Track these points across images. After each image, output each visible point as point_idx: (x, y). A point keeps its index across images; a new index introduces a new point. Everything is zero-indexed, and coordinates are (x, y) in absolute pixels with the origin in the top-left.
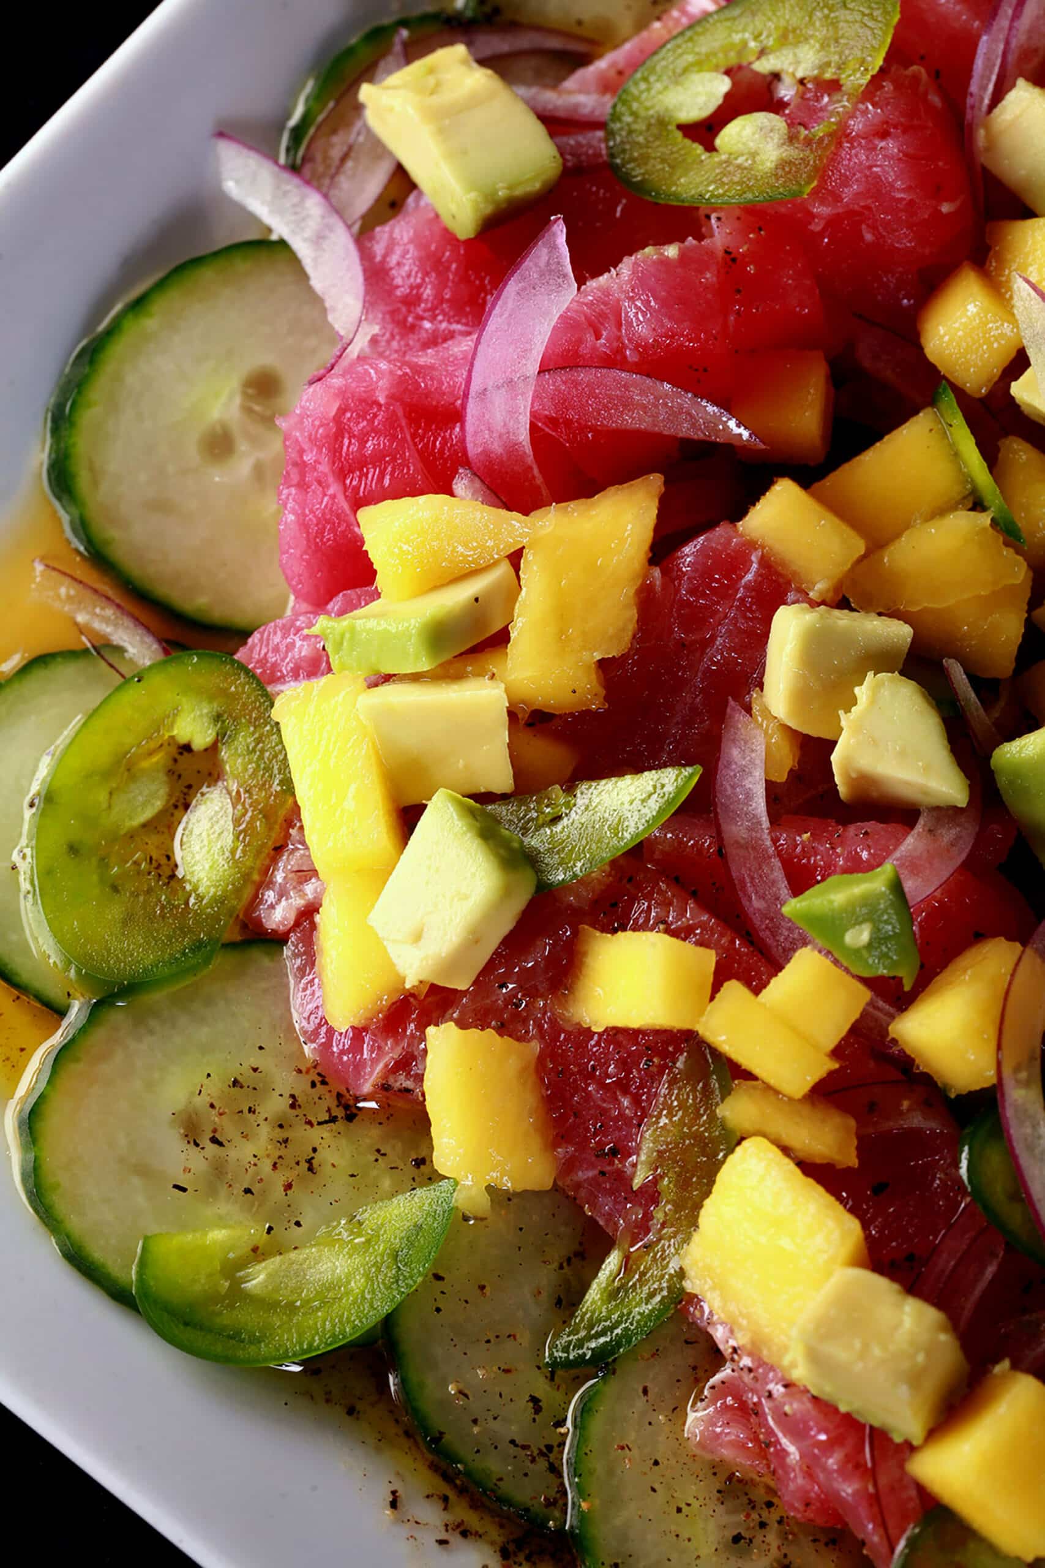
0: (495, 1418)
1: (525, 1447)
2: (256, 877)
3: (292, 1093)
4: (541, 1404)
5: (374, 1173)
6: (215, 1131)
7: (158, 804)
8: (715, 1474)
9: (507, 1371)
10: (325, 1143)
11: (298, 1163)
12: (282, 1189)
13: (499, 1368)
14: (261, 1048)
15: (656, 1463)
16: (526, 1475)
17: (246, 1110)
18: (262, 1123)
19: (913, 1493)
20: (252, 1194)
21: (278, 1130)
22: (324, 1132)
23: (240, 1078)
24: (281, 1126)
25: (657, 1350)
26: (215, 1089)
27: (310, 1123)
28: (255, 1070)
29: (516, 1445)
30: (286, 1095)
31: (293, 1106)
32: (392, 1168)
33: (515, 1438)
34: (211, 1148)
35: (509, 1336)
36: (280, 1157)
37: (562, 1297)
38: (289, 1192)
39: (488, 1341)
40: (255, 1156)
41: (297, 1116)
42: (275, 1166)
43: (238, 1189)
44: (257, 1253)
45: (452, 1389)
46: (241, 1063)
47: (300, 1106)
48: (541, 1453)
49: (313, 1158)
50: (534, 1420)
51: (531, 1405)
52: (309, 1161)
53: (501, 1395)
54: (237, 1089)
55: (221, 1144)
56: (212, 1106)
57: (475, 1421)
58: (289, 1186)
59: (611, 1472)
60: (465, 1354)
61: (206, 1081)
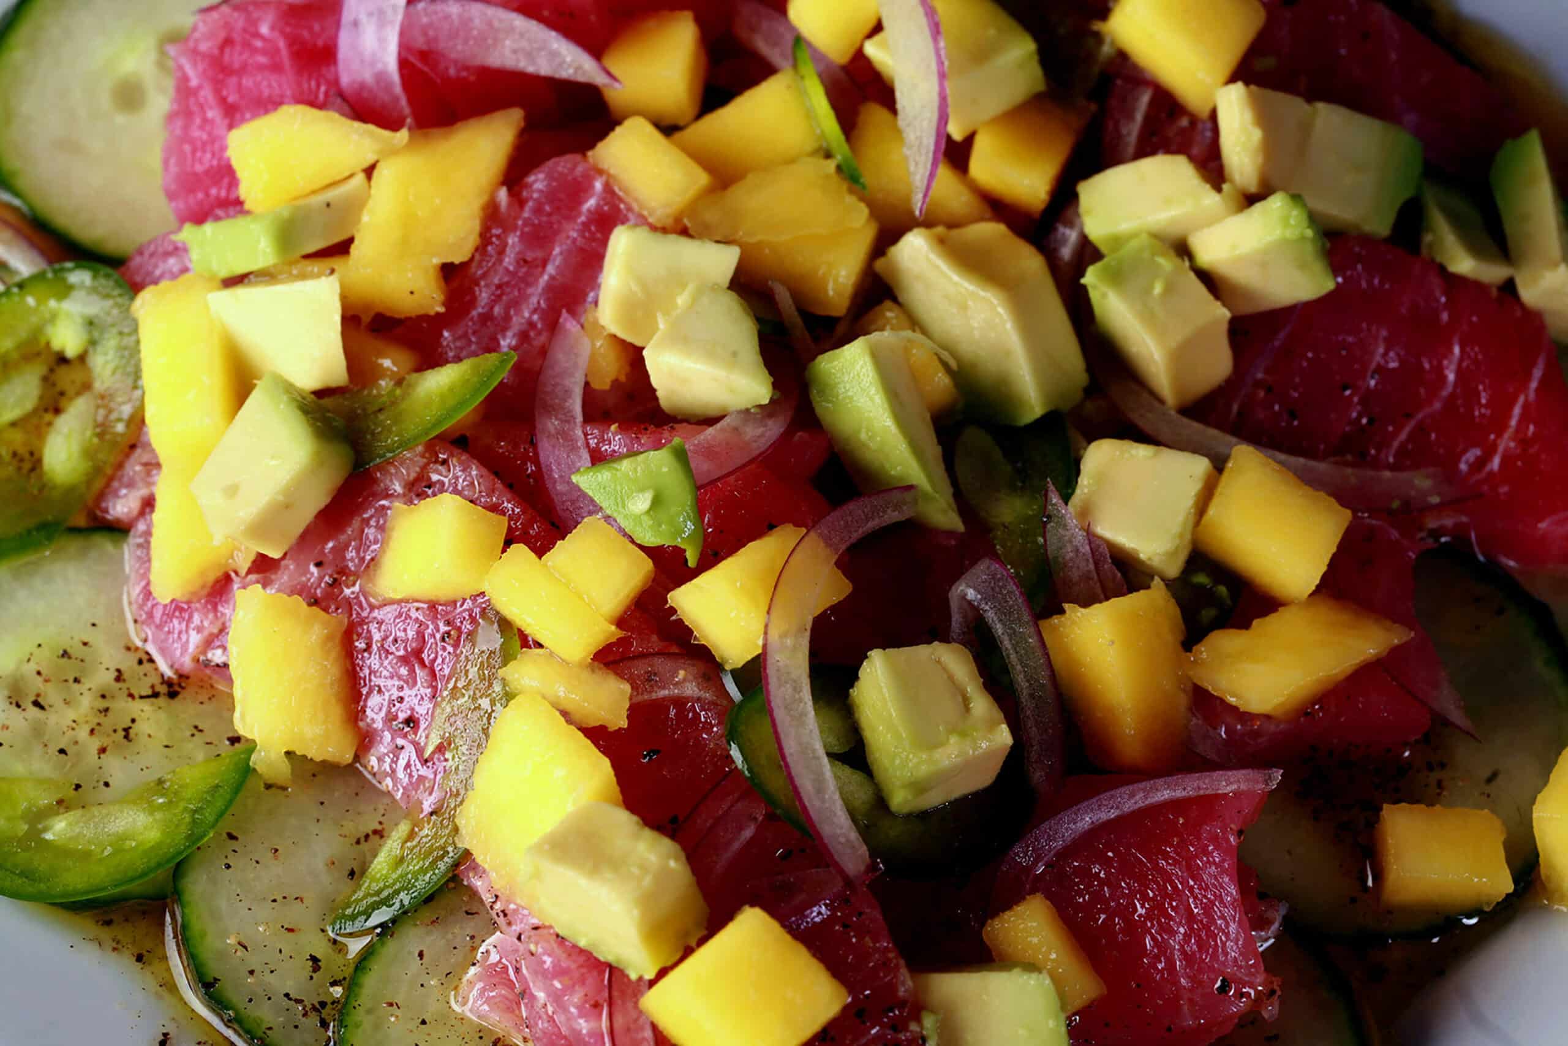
0: (272, 972)
1: (299, 1001)
2: (109, 471)
3: (118, 667)
4: (320, 964)
5: (190, 746)
6: (38, 695)
7: (29, 405)
8: (481, 1038)
9: (290, 930)
10: (145, 715)
11: (115, 731)
12: (96, 752)
13: (283, 927)
14: (94, 625)
15: (424, 1022)
16: (296, 1027)
17: (71, 680)
18: (86, 693)
19: (648, 1034)
20: (66, 754)
21: (100, 699)
22: (146, 706)
23: (69, 650)
24: (103, 696)
25: (437, 918)
26: (45, 659)
27: (131, 696)
28: (85, 644)
29: (290, 999)
30: (112, 669)
31: (118, 679)
32: (207, 743)
33: (290, 993)
34: (33, 711)
35: (296, 899)
36: (99, 724)
37: (355, 869)
38: (102, 756)
39: (274, 901)
40: (74, 721)
41: (120, 689)
42: (92, 731)
43: (53, 749)
44: (63, 806)
45: (231, 941)
46: (71, 636)
47: (124, 681)
48: (314, 1008)
49: (130, 728)
50: (311, 978)
51: (310, 963)
52: (126, 730)
53: (281, 951)
54: (65, 660)
55: (42, 708)
56: (39, 673)
57: (252, 972)
58: (103, 750)
59: (377, 1027)
60: (250, 909)
61: (37, 651)
